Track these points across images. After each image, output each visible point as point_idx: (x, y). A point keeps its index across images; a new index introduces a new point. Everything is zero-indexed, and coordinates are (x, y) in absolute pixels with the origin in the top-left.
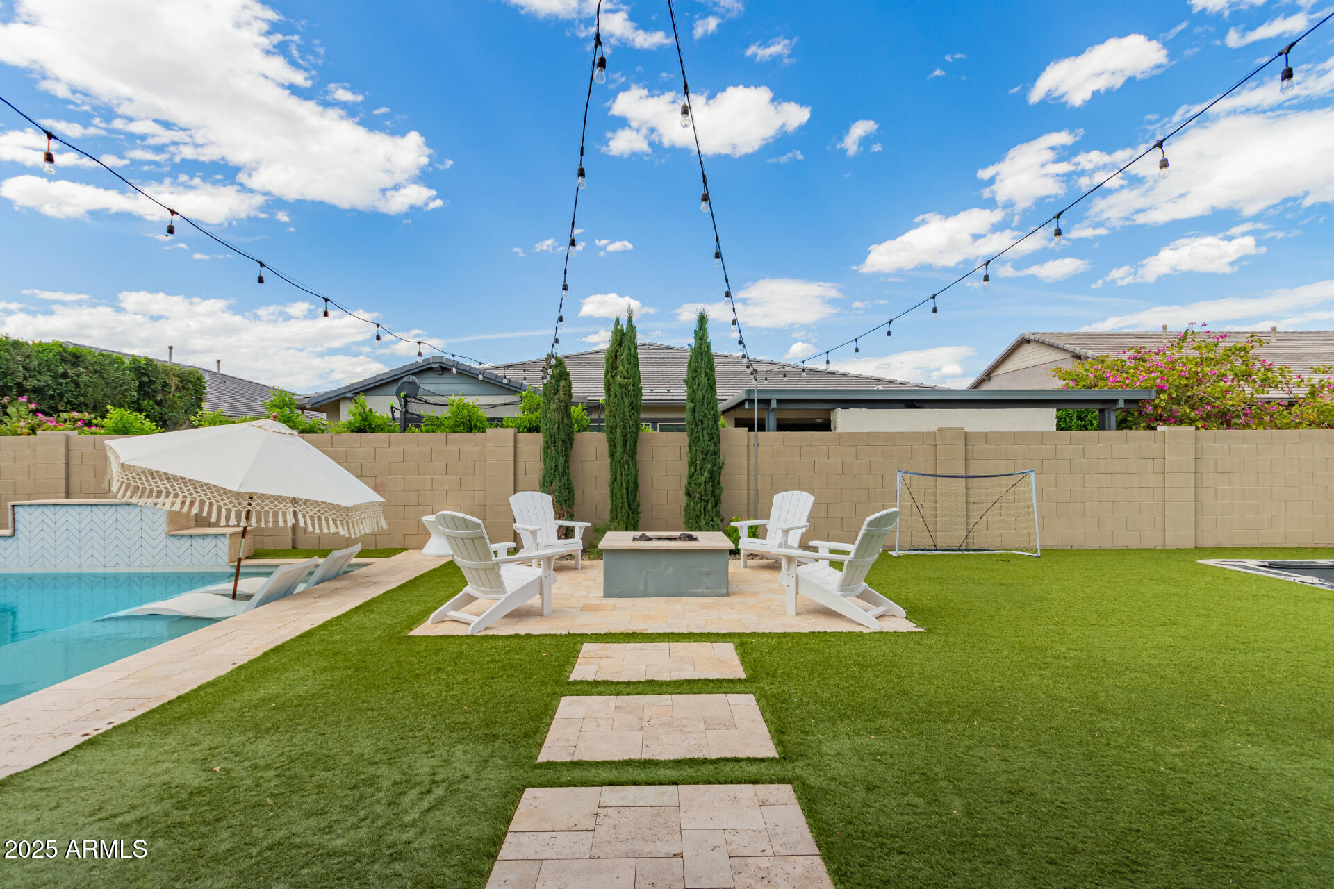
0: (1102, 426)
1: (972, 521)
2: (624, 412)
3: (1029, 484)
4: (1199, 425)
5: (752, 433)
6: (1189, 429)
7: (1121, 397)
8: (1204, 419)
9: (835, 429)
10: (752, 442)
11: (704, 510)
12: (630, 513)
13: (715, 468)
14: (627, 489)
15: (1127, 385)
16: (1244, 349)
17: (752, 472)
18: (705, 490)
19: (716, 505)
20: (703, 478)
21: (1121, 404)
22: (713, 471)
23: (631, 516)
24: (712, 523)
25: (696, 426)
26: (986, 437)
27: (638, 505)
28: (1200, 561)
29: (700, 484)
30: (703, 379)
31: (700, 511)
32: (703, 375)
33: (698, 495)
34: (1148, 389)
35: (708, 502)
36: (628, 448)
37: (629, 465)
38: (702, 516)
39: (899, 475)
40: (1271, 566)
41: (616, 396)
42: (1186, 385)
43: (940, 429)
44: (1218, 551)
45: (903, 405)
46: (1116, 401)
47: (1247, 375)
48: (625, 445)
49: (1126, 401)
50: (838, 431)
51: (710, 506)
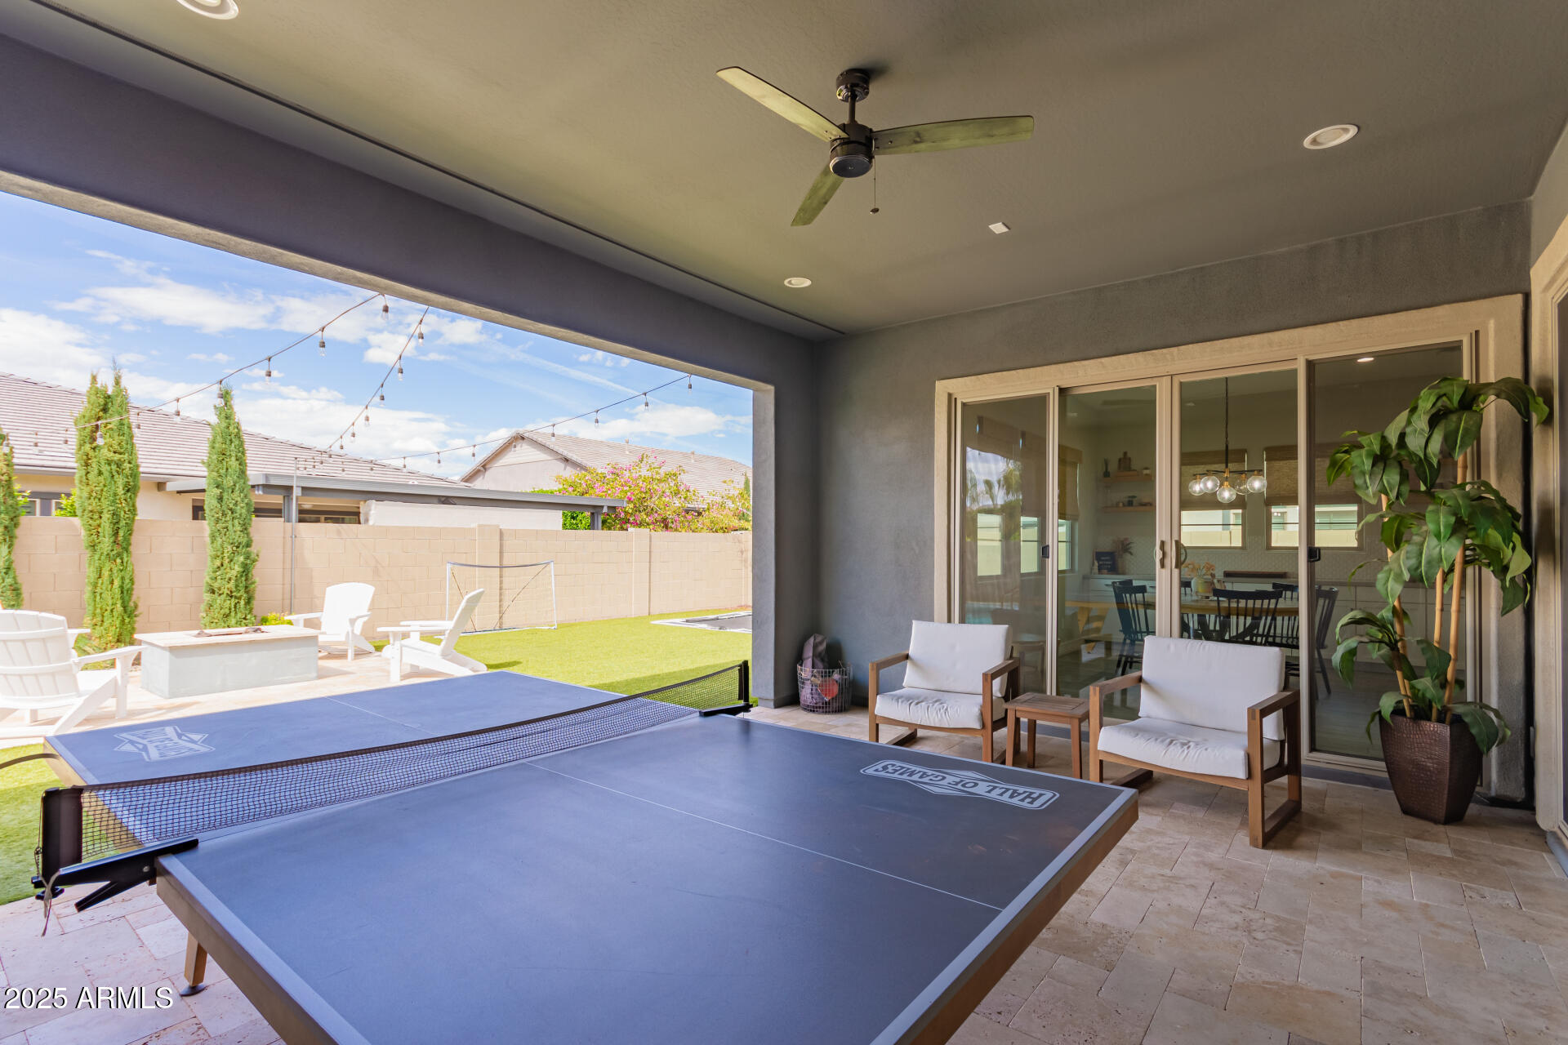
0: (592, 526)
1: (505, 604)
2: (115, 494)
3: (550, 572)
4: (651, 527)
5: (288, 525)
6: (644, 531)
7: (606, 504)
8: (653, 523)
9: (367, 520)
10: (289, 534)
11: (235, 607)
12: (125, 617)
13: (248, 562)
14: (122, 587)
15: (609, 495)
16: (675, 475)
17: (288, 566)
18: (237, 586)
19: (249, 602)
20: (234, 573)
21: (605, 510)
22: (246, 565)
23: (127, 620)
24: (244, 621)
25: (224, 514)
26: (515, 533)
27: (136, 607)
28: (653, 622)
29: (230, 579)
30: (233, 463)
31: (230, 609)
32: (233, 459)
33: (226, 591)
34: (621, 500)
35: (240, 598)
36: (120, 538)
37: (122, 559)
38: (233, 614)
39: (449, 566)
40: (687, 621)
41: (100, 473)
42: (644, 498)
43: (479, 526)
44: (661, 616)
45: (436, 500)
46: (602, 507)
47: (677, 493)
48: (116, 534)
49: (609, 507)
50: (371, 522)
51: (242, 602)
